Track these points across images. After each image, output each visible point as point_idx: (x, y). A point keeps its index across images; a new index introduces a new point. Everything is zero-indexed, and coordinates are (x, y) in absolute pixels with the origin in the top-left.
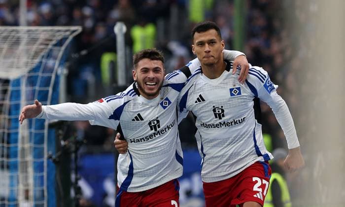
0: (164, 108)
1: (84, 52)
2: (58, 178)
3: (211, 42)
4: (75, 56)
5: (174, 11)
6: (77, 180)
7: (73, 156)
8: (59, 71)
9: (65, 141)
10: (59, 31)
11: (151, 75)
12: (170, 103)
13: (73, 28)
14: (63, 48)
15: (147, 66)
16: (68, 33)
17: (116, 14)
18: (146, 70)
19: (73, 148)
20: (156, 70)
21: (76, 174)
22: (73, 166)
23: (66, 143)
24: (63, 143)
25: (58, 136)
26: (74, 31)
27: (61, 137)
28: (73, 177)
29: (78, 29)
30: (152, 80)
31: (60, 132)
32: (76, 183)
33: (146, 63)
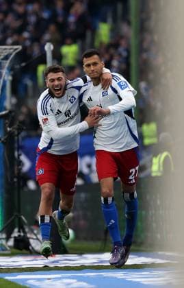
0: (72, 103)
1: (23, 64)
2: (5, 154)
3: (95, 64)
4: (17, 67)
5: (89, 34)
6: (19, 155)
7: (16, 138)
8: (6, 78)
9: (10, 127)
10: (5, 49)
11: (56, 83)
12: (75, 99)
13: (16, 47)
14: (8, 61)
15: (52, 77)
16: (12, 51)
17: (47, 36)
18: (53, 80)
19: (16, 133)
20: (59, 79)
21: (18, 151)
22: (16, 145)
23: (11, 129)
24: (9, 129)
25: (5, 124)
26: (16, 49)
27: (7, 125)
28: (16, 154)
29: (20, 48)
30: (57, 86)
31: (7, 121)
32: (19, 158)
33: (51, 76)
